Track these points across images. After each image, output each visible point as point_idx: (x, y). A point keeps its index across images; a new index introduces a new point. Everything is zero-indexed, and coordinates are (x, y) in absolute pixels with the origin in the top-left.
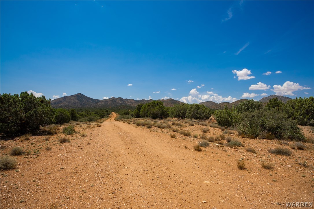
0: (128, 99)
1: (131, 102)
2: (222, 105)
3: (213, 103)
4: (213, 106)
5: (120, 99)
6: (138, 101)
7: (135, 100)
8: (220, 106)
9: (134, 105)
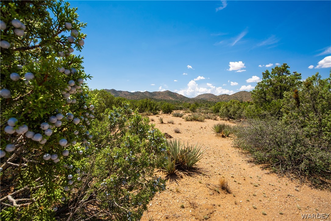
0: (121, 91)
1: (125, 94)
2: (221, 97)
3: (211, 95)
4: (212, 98)
5: (113, 91)
6: (133, 93)
7: (130, 92)
8: (218, 98)
9: (128, 97)
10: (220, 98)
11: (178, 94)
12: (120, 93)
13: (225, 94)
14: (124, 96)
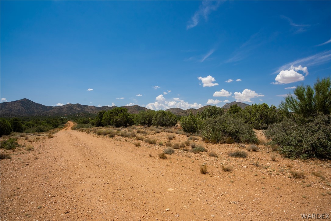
0: (87, 106)
1: (92, 109)
3: (179, 110)
4: (180, 112)
5: (78, 105)
6: (99, 108)
7: (96, 107)
8: (186, 113)
9: (95, 112)
10: (188, 112)
11: (147, 109)
12: (85, 108)
13: (192, 109)
14: (90, 110)
